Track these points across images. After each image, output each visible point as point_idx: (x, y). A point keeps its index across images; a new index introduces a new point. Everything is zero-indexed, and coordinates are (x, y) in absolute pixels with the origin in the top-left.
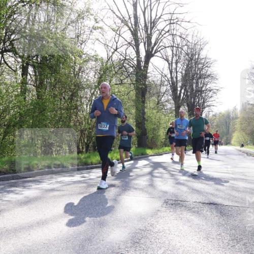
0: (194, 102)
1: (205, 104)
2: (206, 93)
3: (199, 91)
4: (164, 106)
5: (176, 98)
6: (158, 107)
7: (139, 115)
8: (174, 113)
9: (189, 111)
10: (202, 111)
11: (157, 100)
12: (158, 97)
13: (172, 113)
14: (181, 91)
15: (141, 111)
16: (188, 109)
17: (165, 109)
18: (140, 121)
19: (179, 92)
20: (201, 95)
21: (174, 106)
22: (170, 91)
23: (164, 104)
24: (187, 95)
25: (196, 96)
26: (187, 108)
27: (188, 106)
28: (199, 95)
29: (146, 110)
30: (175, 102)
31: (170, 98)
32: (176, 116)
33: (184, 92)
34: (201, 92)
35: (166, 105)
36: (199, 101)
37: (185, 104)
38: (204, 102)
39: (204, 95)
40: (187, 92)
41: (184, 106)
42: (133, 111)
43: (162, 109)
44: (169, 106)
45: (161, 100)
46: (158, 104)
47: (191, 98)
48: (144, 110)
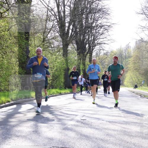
0: (84, 40)
1: (96, 41)
2: (96, 29)
3: (89, 27)
4: (50, 43)
5: (63, 35)
6: (43, 45)
7: (23, 54)
8: (62, 51)
9: (78, 50)
10: (93, 49)
11: (42, 37)
12: (44, 33)
13: (59, 51)
14: (69, 27)
15: (25, 50)
16: (77, 47)
17: (52, 47)
18: (23, 60)
19: (67, 28)
20: (91, 31)
21: (62, 44)
22: (58, 27)
23: (51, 41)
24: (76, 32)
25: (85, 33)
26: (75, 46)
27: (77, 44)
28: (89, 31)
29: (30, 48)
30: (63, 39)
31: (57, 34)
32: (63, 55)
33: (73, 28)
34: (92, 28)
35: (53, 43)
36: (89, 38)
37: (74, 42)
38: (94, 40)
39: (94, 32)
40: (76, 28)
41: (72, 43)
42: (16, 49)
43: (48, 47)
44: (56, 44)
45: (47, 37)
46: (43, 41)
47: (80, 35)
48: (27, 48)
